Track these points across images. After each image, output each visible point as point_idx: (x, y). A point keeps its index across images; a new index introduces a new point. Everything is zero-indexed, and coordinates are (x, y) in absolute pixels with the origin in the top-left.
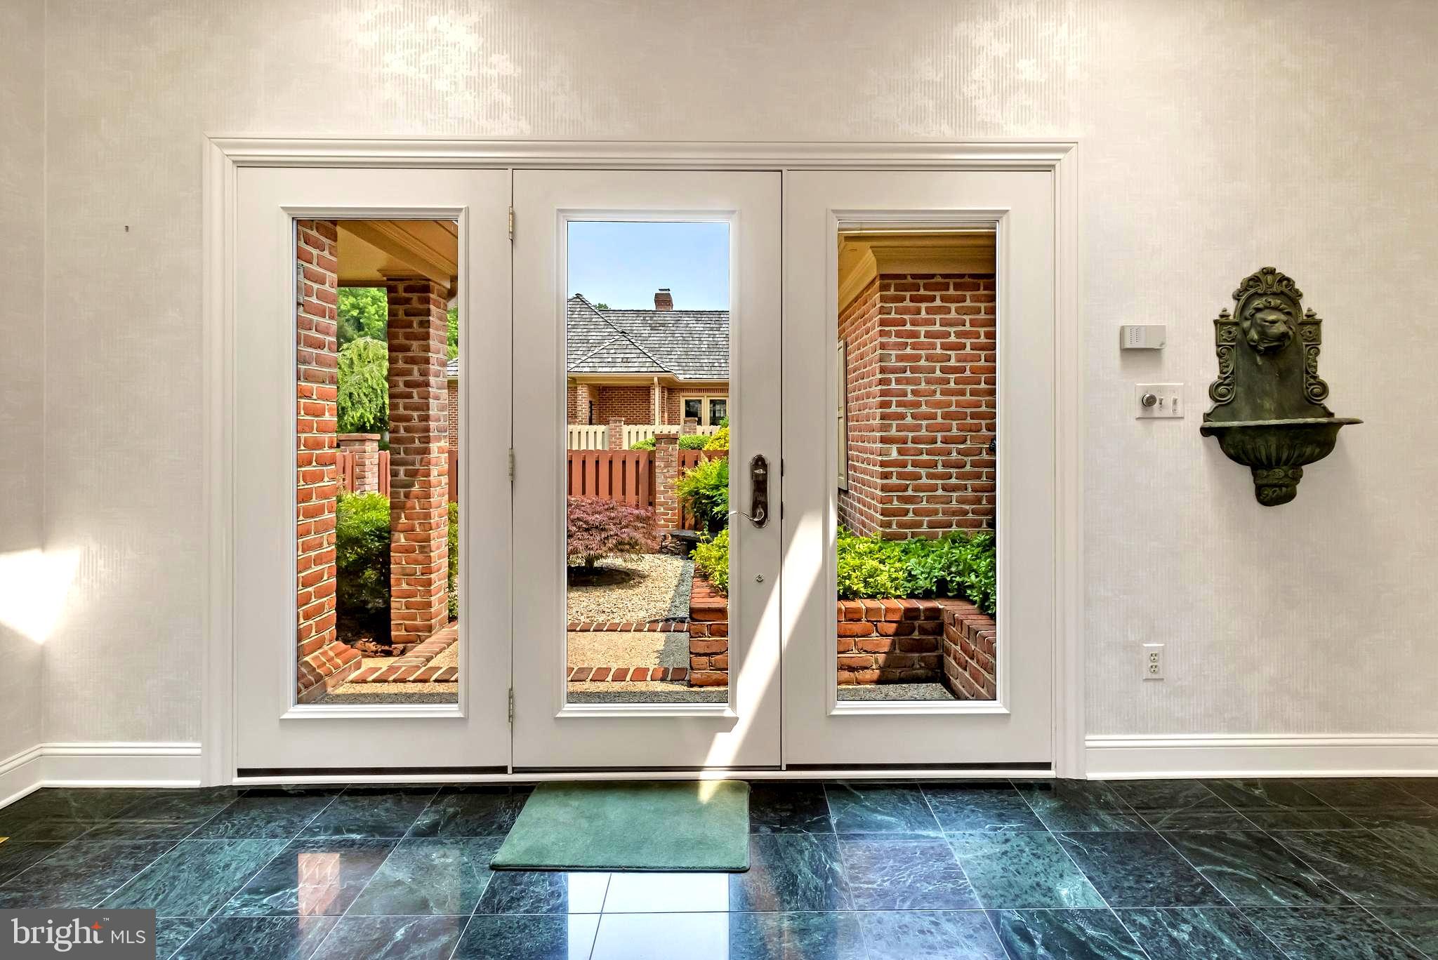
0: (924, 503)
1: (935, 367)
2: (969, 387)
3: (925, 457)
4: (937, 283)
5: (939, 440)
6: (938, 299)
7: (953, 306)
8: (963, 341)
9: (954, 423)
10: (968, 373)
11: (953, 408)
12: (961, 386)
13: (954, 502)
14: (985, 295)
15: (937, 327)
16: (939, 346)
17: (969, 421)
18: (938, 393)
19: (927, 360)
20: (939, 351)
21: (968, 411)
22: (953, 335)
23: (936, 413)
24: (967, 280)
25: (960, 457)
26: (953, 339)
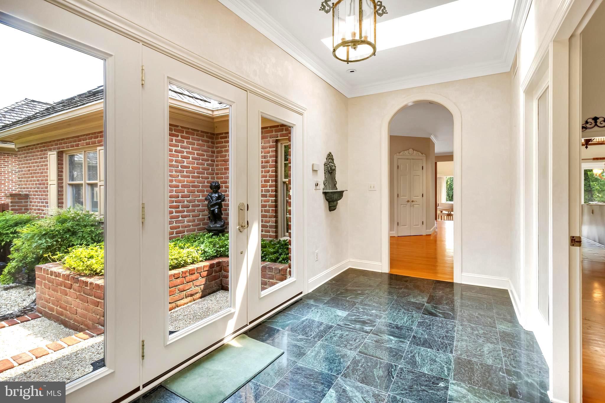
0: (174, 223)
1: (179, 165)
2: (191, 174)
3: (175, 204)
4: (179, 130)
5: (180, 196)
6: (180, 136)
7: (185, 140)
8: (189, 155)
9: (186, 189)
10: (191, 169)
11: (185, 183)
12: (188, 174)
13: (186, 222)
14: (197, 138)
15: (179, 148)
16: (180, 157)
17: (191, 188)
18: (180, 176)
19: (175, 162)
20: (180, 159)
21: (191, 184)
22: (185, 152)
23: (179, 185)
24: (190, 130)
25: (188, 203)
26: (185, 154)
